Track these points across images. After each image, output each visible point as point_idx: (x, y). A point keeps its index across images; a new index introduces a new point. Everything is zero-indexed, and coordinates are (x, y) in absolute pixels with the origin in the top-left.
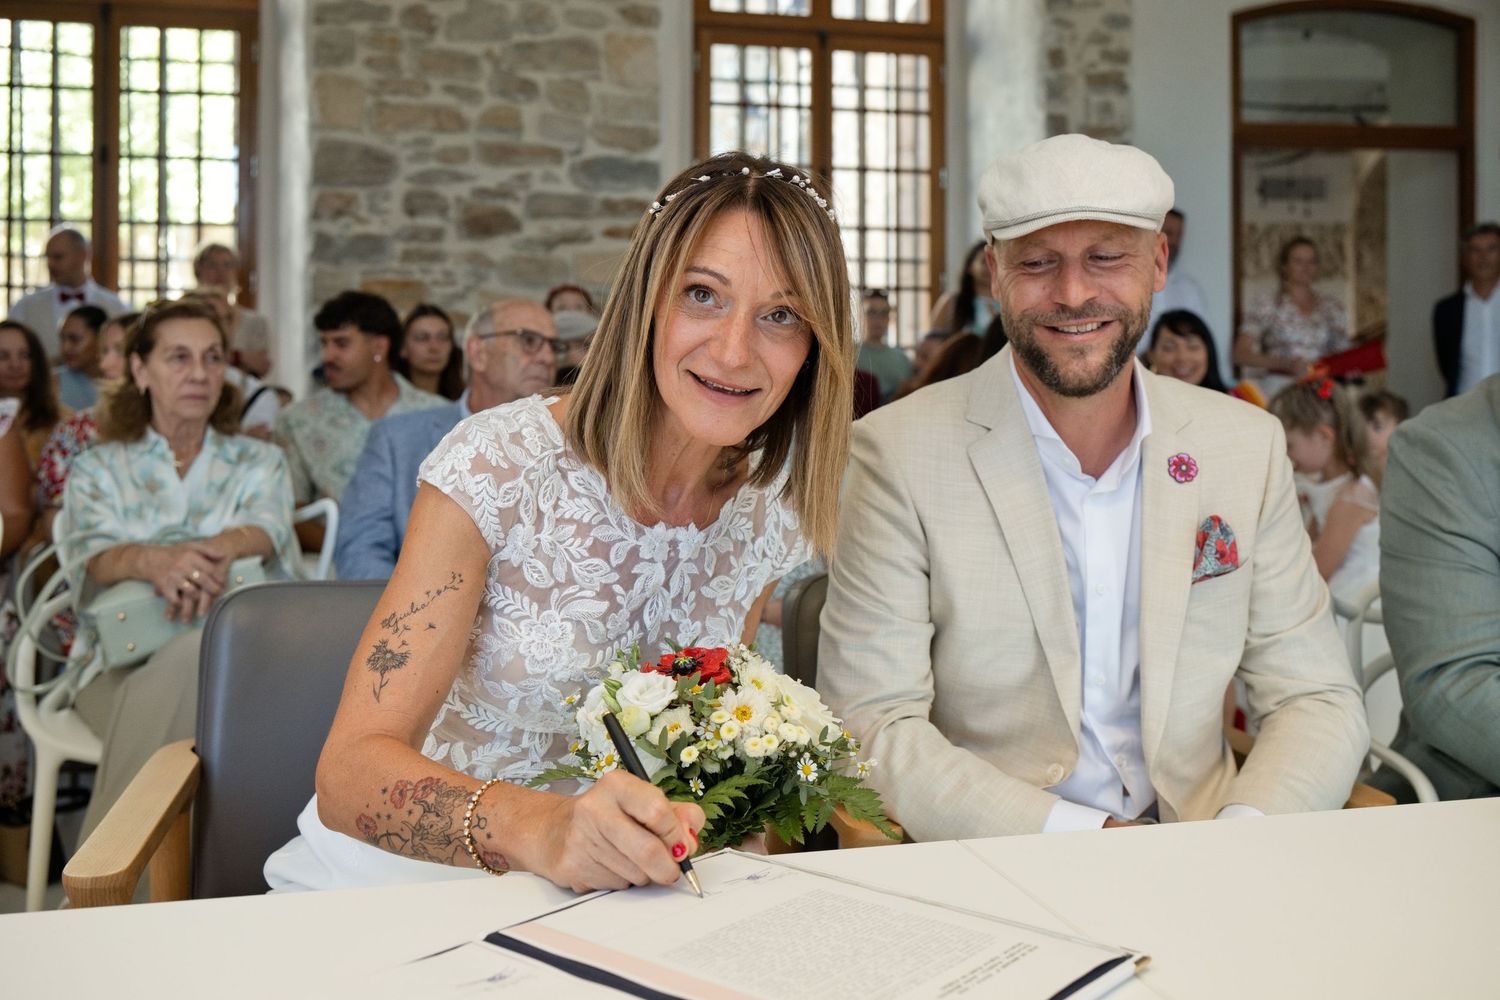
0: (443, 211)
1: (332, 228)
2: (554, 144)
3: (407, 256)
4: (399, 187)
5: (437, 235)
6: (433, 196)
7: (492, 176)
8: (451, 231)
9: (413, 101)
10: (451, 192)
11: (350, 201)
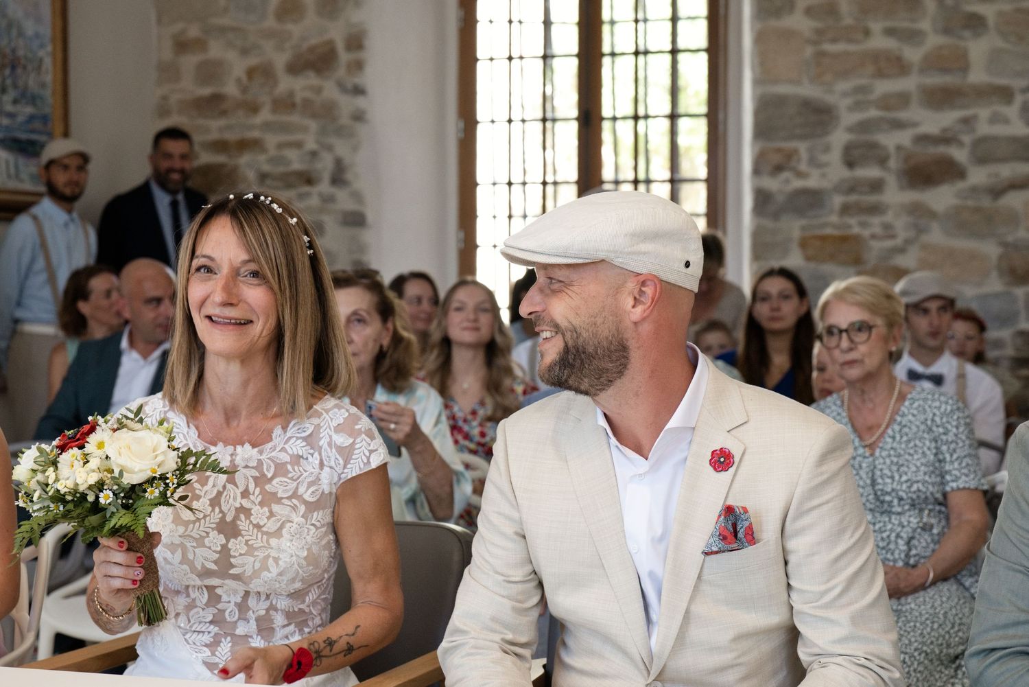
0: (882, 161)
1: (772, 184)
2: (1003, 81)
3: (846, 210)
4: (839, 138)
5: (876, 186)
6: (874, 146)
7: (934, 122)
8: (892, 181)
9: (852, 48)
10: (891, 140)
11: (790, 155)
